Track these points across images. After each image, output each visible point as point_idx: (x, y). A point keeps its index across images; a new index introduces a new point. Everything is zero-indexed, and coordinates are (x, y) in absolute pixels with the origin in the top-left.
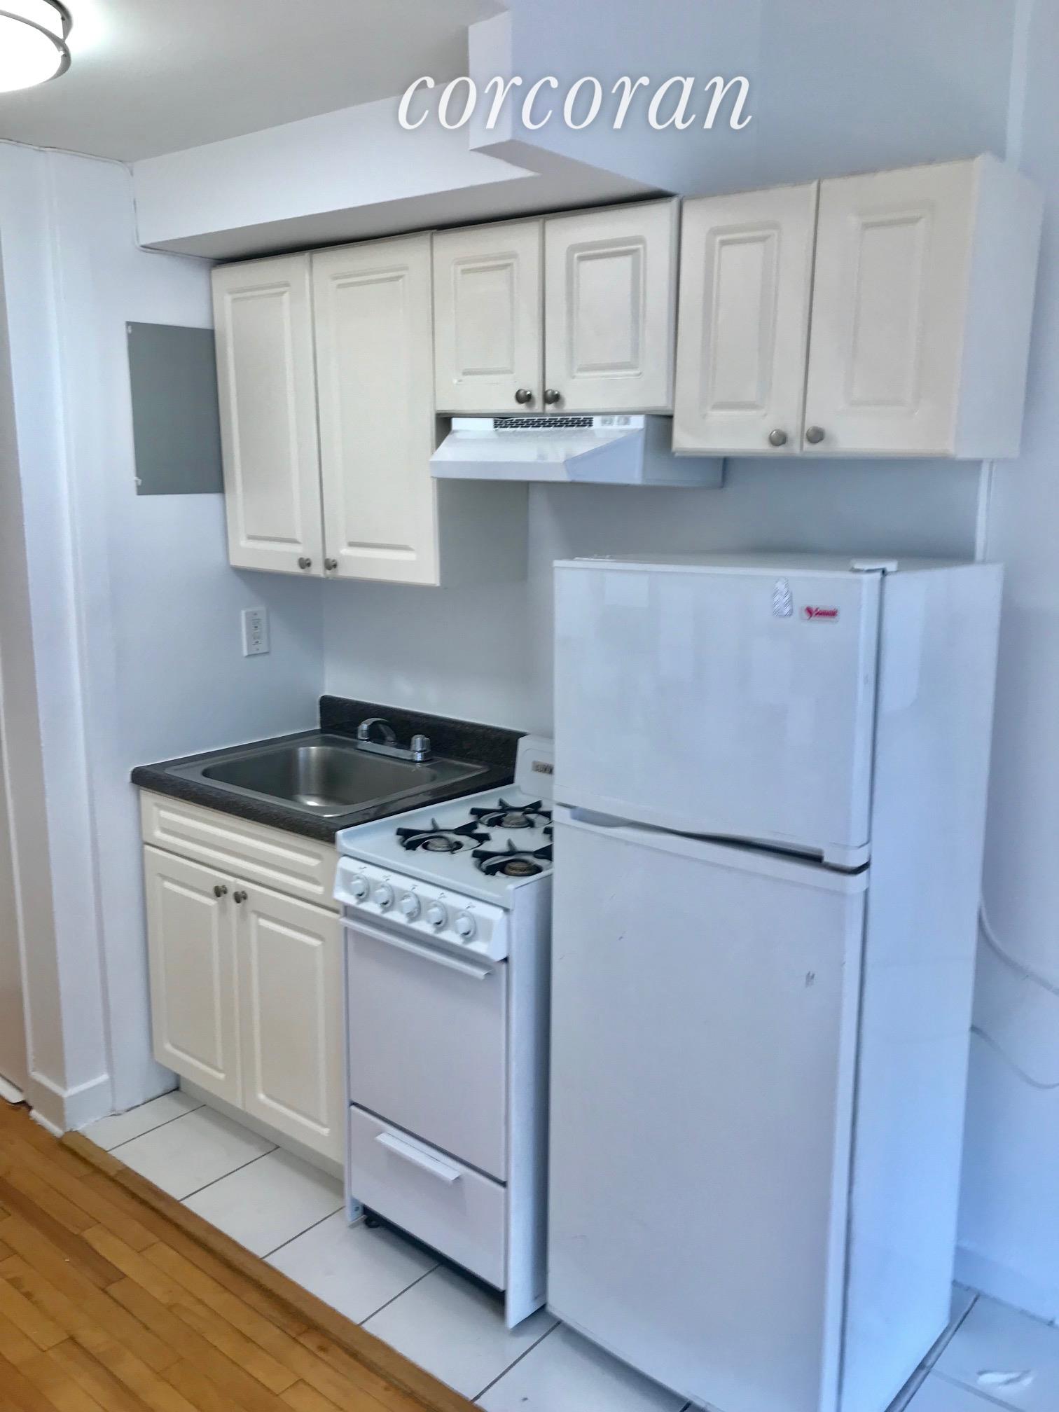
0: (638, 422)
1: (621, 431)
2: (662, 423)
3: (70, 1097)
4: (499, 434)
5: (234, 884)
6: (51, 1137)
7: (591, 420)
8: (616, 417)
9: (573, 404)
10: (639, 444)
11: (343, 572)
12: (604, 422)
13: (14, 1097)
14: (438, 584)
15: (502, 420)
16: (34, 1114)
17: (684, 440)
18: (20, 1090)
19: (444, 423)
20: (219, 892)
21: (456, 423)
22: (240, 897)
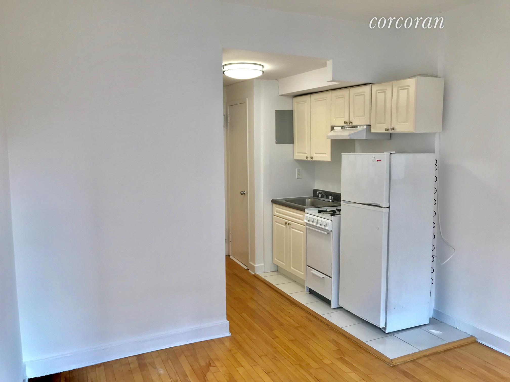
0: (365, 127)
1: (362, 129)
2: (369, 127)
3: (256, 266)
4: (342, 130)
5: (288, 222)
6: (252, 275)
7: (357, 126)
8: (361, 126)
9: (354, 124)
10: (365, 131)
11: (314, 159)
12: (359, 127)
13: (246, 268)
14: (331, 161)
15: (343, 127)
16: (249, 270)
17: (373, 130)
18: (247, 267)
19: (333, 128)
20: (285, 223)
21: (335, 128)
22: (289, 224)
